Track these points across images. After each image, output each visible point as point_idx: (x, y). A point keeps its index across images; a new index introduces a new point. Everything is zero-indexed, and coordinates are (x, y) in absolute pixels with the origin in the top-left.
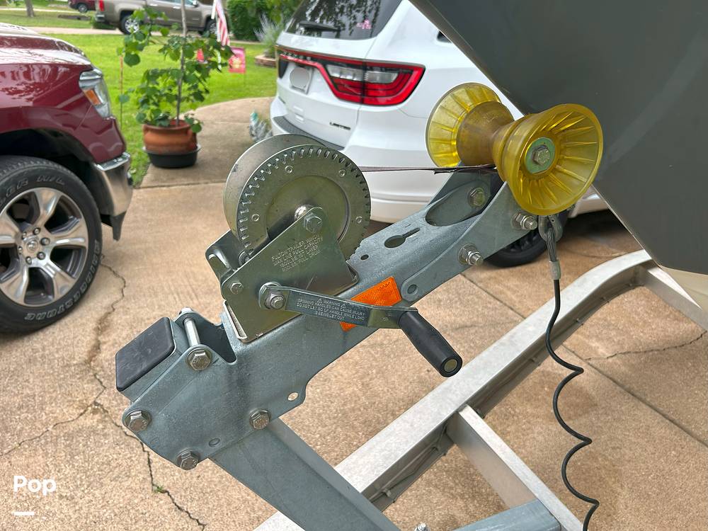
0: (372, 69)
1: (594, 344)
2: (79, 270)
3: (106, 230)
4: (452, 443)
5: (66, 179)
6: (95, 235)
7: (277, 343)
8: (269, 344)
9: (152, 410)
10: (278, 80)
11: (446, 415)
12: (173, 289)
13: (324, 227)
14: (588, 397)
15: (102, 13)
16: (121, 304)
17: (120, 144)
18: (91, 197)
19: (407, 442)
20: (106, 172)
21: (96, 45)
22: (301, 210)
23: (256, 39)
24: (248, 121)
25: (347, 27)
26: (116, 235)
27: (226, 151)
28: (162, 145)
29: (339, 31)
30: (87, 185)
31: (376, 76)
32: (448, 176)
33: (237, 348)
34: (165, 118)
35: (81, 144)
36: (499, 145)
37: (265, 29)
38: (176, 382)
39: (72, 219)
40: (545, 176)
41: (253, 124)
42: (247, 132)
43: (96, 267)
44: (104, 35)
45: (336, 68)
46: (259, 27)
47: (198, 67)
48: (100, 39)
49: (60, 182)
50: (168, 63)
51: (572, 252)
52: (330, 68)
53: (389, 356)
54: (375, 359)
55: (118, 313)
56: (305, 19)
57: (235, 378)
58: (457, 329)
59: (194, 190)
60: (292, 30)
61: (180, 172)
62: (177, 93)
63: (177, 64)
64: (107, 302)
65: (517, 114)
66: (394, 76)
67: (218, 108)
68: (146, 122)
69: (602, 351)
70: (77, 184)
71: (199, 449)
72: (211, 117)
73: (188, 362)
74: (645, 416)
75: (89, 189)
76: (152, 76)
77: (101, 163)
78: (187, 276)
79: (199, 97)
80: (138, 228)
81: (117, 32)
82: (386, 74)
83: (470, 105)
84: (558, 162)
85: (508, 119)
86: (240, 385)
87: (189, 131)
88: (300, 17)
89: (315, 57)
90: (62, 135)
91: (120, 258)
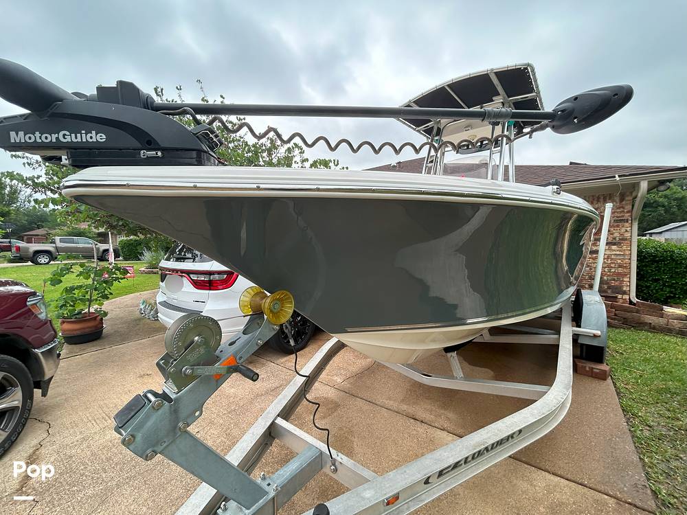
0: (214, 274)
1: (335, 378)
2: (12, 425)
3: (37, 392)
4: (274, 438)
5: (9, 363)
6: (28, 397)
7: (190, 390)
8: (187, 392)
9: (135, 433)
10: (161, 283)
11: (268, 424)
12: (90, 418)
13: (205, 343)
14: (336, 403)
15: (17, 253)
16: (48, 439)
17: (53, 332)
18: (28, 371)
19: (251, 442)
20: (41, 353)
21: (11, 274)
22: (196, 338)
23: (139, 260)
24: (138, 306)
25: (199, 256)
26: (44, 394)
27: (124, 325)
28: (76, 330)
29: (194, 259)
30: (25, 364)
31: (217, 277)
32: (249, 317)
33: (173, 396)
34: (80, 313)
35: (25, 339)
36: (263, 305)
37: (145, 254)
38: (147, 417)
39: (10, 390)
40: (279, 312)
41: (142, 307)
42: (138, 312)
43: (26, 419)
44: (17, 266)
45: (195, 275)
46: (142, 254)
47: (106, 282)
48: (14, 270)
49: (5, 366)
50: (82, 281)
51: (321, 340)
52: (191, 276)
53: (240, 415)
54: (232, 419)
55: (45, 447)
56: (176, 253)
57: (172, 410)
58: (273, 390)
59: (101, 353)
60: (168, 259)
61: (90, 344)
62: (89, 297)
63: (90, 281)
64: (35, 442)
65: (269, 294)
66: (225, 276)
67: (115, 301)
68: (64, 318)
69: (339, 380)
70: (17, 364)
71: (155, 449)
72: (110, 307)
73: (153, 407)
74: (359, 402)
75: (26, 366)
76: (70, 290)
77: (38, 348)
78: (101, 407)
79: (106, 297)
80: (58, 386)
81: (30, 263)
82: (222, 276)
83: (253, 293)
84: (282, 307)
85: (266, 296)
86: (175, 412)
87: (98, 318)
88: (173, 252)
89: (183, 271)
90: (8, 336)
91: (45, 410)
